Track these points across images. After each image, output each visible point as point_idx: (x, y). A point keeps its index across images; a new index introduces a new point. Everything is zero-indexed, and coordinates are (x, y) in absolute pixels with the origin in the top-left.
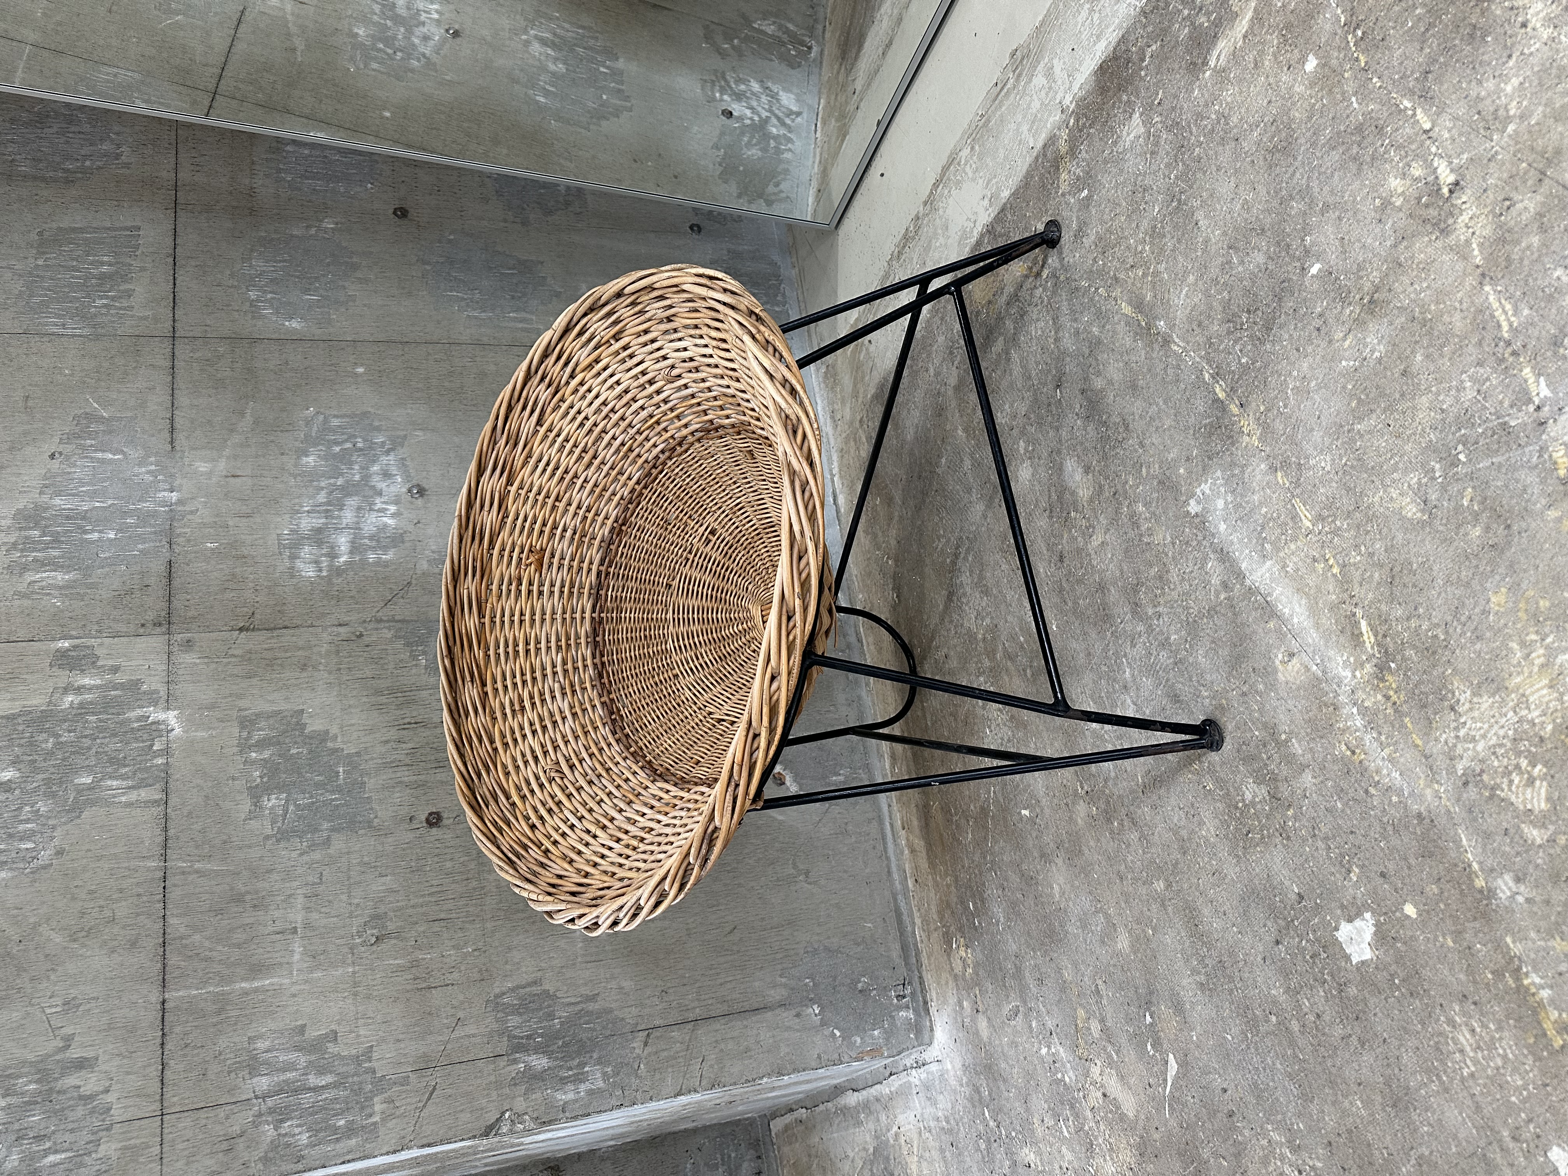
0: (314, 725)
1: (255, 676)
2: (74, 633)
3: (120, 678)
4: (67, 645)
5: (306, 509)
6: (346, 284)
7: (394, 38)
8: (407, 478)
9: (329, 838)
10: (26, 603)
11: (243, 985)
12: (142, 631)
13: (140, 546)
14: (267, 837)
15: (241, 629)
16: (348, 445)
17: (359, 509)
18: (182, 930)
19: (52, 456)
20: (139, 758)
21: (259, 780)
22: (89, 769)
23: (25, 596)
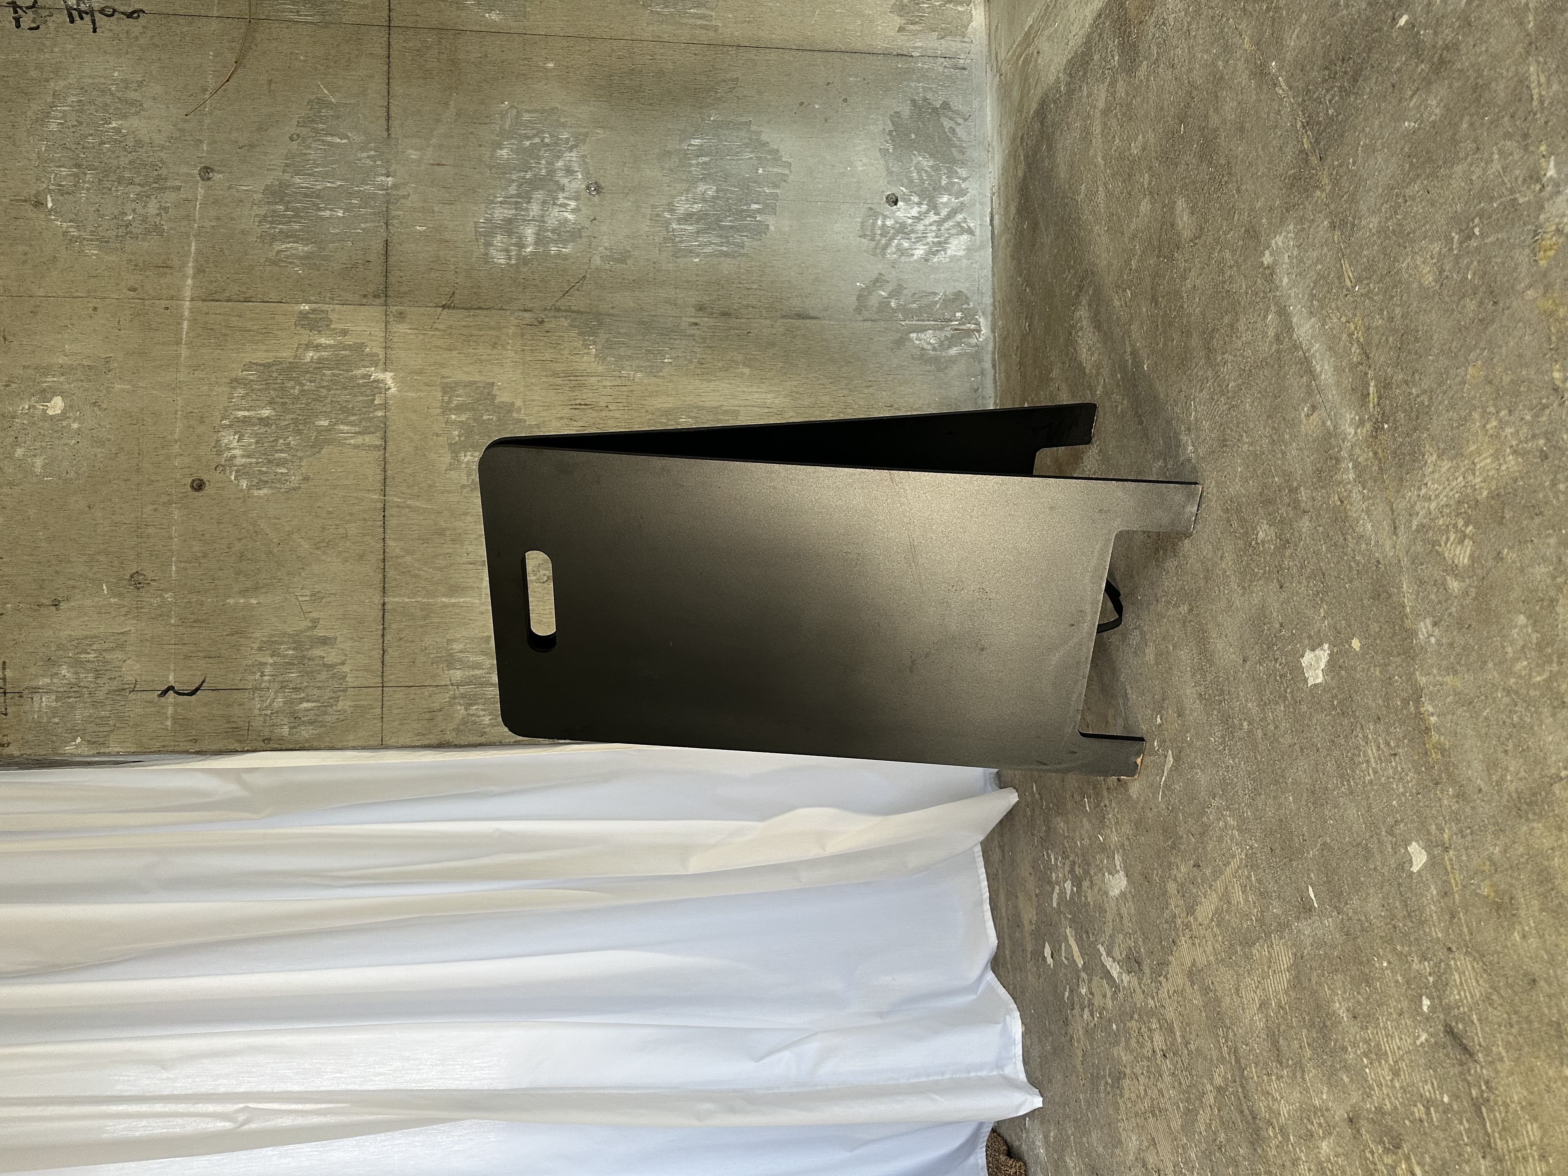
0: (503, 397)
1: (455, 349)
2: (312, 298)
3: (349, 340)
4: (307, 308)
5: (499, 199)
8: (587, 174)
10: (276, 269)
11: (443, 600)
12: (364, 301)
13: (363, 225)
14: (463, 487)
15: (444, 307)
16: (537, 140)
17: (544, 202)
18: (397, 551)
19: (292, 138)
20: (364, 410)
21: (457, 438)
22: (326, 414)
23: (274, 263)
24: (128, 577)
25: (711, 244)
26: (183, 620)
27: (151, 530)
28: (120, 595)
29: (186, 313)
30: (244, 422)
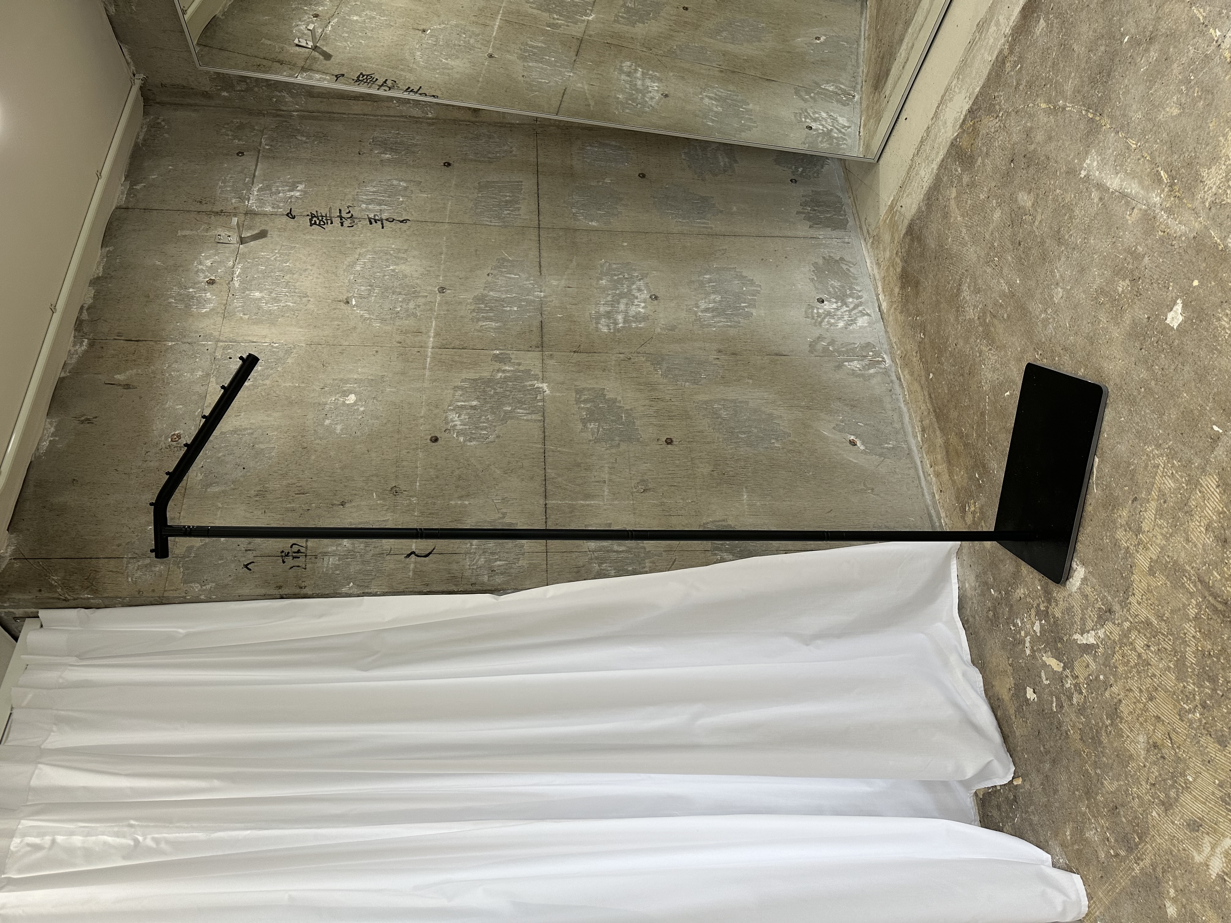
0: (610, 395)
1: (582, 371)
2: (501, 348)
3: (521, 368)
4: (498, 352)
5: (602, 303)
6: (617, 206)
7: (637, 98)
8: (649, 291)
9: (619, 444)
10: (480, 334)
11: (582, 502)
12: (530, 349)
13: (528, 314)
14: (590, 441)
15: (574, 352)
16: (621, 276)
17: (627, 304)
18: (553, 475)
19: (488, 275)
20: (531, 402)
21: (585, 416)
22: (510, 404)
23: (479, 331)
24: (389, 489)
25: (722, 322)
26: (422, 513)
27: (404, 463)
28: (384, 499)
29: (429, 354)
30: (461, 408)
